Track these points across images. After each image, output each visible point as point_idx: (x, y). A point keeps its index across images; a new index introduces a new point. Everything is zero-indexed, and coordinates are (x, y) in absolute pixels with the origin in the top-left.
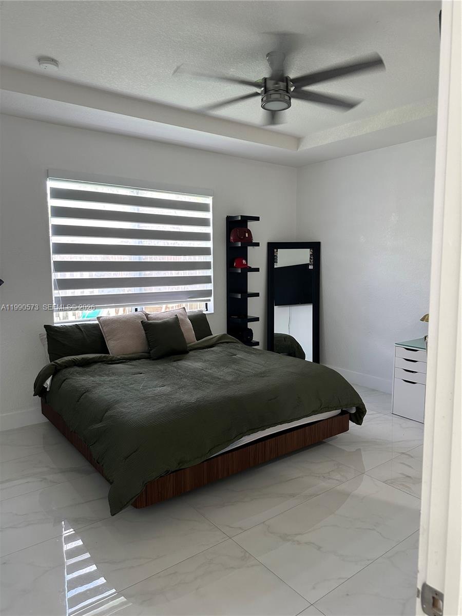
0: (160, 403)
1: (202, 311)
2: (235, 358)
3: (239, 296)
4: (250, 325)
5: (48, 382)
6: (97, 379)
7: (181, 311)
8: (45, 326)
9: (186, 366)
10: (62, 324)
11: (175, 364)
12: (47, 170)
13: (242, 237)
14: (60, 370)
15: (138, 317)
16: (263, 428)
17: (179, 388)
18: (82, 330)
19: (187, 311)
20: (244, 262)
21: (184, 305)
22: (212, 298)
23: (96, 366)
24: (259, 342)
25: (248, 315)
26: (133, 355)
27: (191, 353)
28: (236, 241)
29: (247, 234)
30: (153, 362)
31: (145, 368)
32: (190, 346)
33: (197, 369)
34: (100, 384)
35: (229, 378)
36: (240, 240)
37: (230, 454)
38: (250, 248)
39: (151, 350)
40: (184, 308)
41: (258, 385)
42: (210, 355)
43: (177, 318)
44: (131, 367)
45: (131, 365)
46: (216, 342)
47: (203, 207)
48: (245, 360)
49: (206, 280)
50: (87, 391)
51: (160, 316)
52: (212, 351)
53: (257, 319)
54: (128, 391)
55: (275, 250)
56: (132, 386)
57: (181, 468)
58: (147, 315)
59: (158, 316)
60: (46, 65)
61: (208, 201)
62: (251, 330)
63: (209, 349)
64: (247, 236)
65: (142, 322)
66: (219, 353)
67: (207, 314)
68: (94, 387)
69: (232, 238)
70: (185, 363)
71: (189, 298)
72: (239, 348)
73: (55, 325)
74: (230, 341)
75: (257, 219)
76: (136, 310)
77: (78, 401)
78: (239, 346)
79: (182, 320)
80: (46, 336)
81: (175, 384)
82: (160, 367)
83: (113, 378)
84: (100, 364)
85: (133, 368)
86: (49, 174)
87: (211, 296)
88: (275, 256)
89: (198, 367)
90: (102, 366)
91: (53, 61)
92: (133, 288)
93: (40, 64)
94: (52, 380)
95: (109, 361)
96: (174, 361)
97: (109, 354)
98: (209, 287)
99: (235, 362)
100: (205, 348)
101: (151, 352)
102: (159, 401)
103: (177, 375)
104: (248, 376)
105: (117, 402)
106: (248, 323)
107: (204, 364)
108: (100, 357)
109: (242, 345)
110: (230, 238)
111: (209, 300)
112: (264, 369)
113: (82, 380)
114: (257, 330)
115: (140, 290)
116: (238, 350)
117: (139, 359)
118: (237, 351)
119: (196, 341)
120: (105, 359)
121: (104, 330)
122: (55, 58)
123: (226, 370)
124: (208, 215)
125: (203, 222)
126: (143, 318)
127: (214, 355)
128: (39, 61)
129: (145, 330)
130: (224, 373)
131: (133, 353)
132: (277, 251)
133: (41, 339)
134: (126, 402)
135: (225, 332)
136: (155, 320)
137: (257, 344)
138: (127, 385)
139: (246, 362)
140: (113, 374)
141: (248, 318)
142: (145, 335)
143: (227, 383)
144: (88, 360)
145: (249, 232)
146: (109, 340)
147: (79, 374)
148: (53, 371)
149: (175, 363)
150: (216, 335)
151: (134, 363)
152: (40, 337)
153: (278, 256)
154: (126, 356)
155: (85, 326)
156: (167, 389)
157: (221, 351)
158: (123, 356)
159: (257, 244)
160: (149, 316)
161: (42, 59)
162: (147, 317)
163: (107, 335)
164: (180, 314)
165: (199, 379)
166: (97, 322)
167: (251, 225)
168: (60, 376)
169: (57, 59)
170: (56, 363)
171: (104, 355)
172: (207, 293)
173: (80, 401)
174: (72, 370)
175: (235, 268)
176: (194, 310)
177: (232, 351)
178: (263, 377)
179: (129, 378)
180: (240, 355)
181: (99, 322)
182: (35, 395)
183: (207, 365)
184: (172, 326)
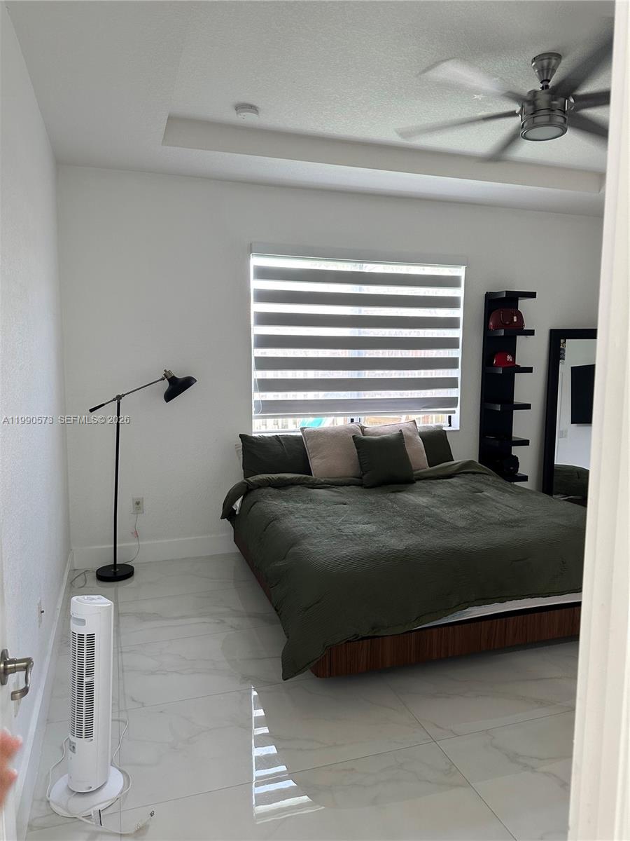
0: (356, 544)
1: (441, 427)
2: (479, 496)
3: (498, 408)
4: (516, 451)
5: (238, 503)
6: (290, 505)
7: (410, 425)
8: (241, 436)
9: (407, 500)
10: (261, 435)
11: (392, 496)
12: (251, 244)
13: (507, 323)
14: (252, 490)
15: (351, 430)
16: (502, 600)
17: (387, 529)
18: (283, 442)
19: (418, 425)
20: (509, 358)
21: (413, 417)
22: (457, 410)
23: (293, 489)
24: (527, 477)
25: (513, 435)
26: (341, 480)
27: (418, 484)
28: (497, 327)
29: (515, 318)
30: (364, 490)
31: (352, 498)
32: (416, 475)
33: (419, 505)
34: (291, 513)
35: (461, 524)
36: (504, 326)
37: (451, 628)
38: (520, 340)
39: (363, 474)
40: (414, 421)
41: (501, 536)
42: (442, 489)
43: (401, 434)
44: (336, 494)
45: (336, 492)
46: (456, 471)
47: (452, 282)
48: (493, 500)
49: (451, 383)
50: (276, 519)
51: (380, 430)
52: (449, 482)
53: (526, 443)
54: (322, 524)
55: (562, 341)
56: (329, 519)
57: (377, 634)
58: (362, 428)
59: (377, 430)
60: (244, 114)
61: (460, 272)
62: (516, 459)
63: (444, 480)
64: (515, 320)
65: (353, 436)
66: (457, 487)
67: (449, 431)
68: (284, 515)
69: (491, 324)
70: (406, 495)
71: (424, 408)
72: (489, 483)
73: (253, 435)
74: (478, 470)
75: (533, 295)
76: (352, 420)
77: (265, 530)
78: (491, 479)
79: (409, 438)
80: (241, 448)
81: (383, 522)
82: (371, 498)
83: (309, 506)
84: (299, 486)
85: (337, 496)
86: (251, 249)
87: (456, 406)
88: (560, 349)
89: (421, 503)
90: (301, 489)
91: (252, 108)
92: (349, 392)
93: (237, 113)
94: (243, 500)
95: (310, 484)
96: (393, 492)
97: (311, 475)
98: (455, 393)
99: (476, 501)
100: (440, 479)
101: (364, 477)
102: (356, 542)
103: (390, 511)
104: (491, 524)
105: (304, 536)
106: (513, 447)
107: (430, 499)
108: (300, 478)
109: (495, 479)
110: (489, 323)
111: (454, 412)
112: (517, 516)
113: (274, 504)
114: (527, 459)
115: (358, 395)
116: (487, 485)
117: (348, 485)
118: (484, 486)
119: (428, 468)
120: (305, 482)
121: (308, 444)
122: (254, 104)
123: (460, 511)
124: (459, 293)
125: (451, 303)
126: (357, 432)
127: (450, 489)
128: (236, 110)
129: (357, 448)
130: (457, 515)
131: (340, 477)
132: (565, 342)
133: (237, 451)
134: (315, 538)
135: (475, 458)
136: (372, 435)
137: (525, 478)
138: (324, 518)
139: (494, 503)
140: (311, 500)
141: (513, 440)
142: (357, 454)
143: (456, 529)
144: (285, 481)
145: (520, 315)
146: (313, 457)
147: (272, 498)
148: (245, 490)
149: (393, 494)
150: (457, 462)
151: (341, 489)
152: (236, 448)
153: (566, 349)
154: (331, 480)
155: (287, 438)
156: (371, 528)
157: (461, 485)
158: (327, 479)
159: (531, 333)
160: (365, 430)
161: (241, 107)
162: (363, 432)
163: (310, 451)
164: (408, 429)
165: (419, 520)
166: (300, 434)
167: (523, 304)
168: (251, 498)
169: (257, 105)
170: (247, 480)
171: (304, 476)
172: (451, 402)
173: (267, 530)
174: (264, 491)
175: (496, 367)
176: (429, 425)
177: (478, 485)
178: (513, 527)
179: (329, 508)
180: (489, 493)
181: (303, 434)
182: (222, 518)
183: (435, 502)
184: (394, 445)
